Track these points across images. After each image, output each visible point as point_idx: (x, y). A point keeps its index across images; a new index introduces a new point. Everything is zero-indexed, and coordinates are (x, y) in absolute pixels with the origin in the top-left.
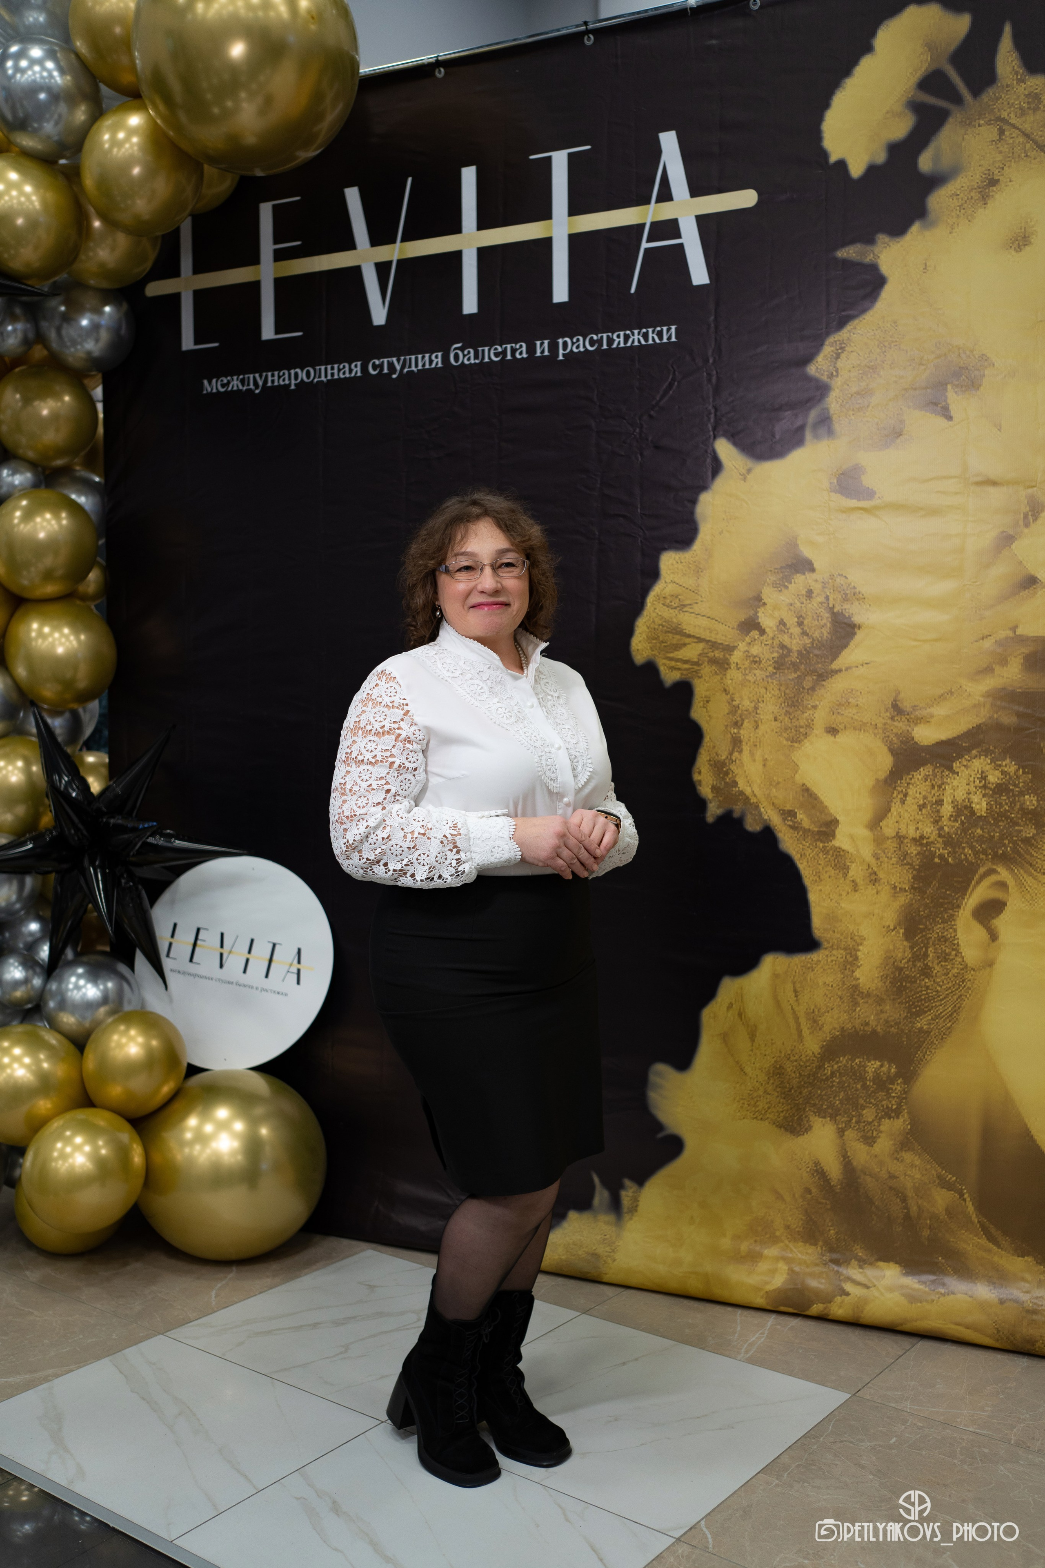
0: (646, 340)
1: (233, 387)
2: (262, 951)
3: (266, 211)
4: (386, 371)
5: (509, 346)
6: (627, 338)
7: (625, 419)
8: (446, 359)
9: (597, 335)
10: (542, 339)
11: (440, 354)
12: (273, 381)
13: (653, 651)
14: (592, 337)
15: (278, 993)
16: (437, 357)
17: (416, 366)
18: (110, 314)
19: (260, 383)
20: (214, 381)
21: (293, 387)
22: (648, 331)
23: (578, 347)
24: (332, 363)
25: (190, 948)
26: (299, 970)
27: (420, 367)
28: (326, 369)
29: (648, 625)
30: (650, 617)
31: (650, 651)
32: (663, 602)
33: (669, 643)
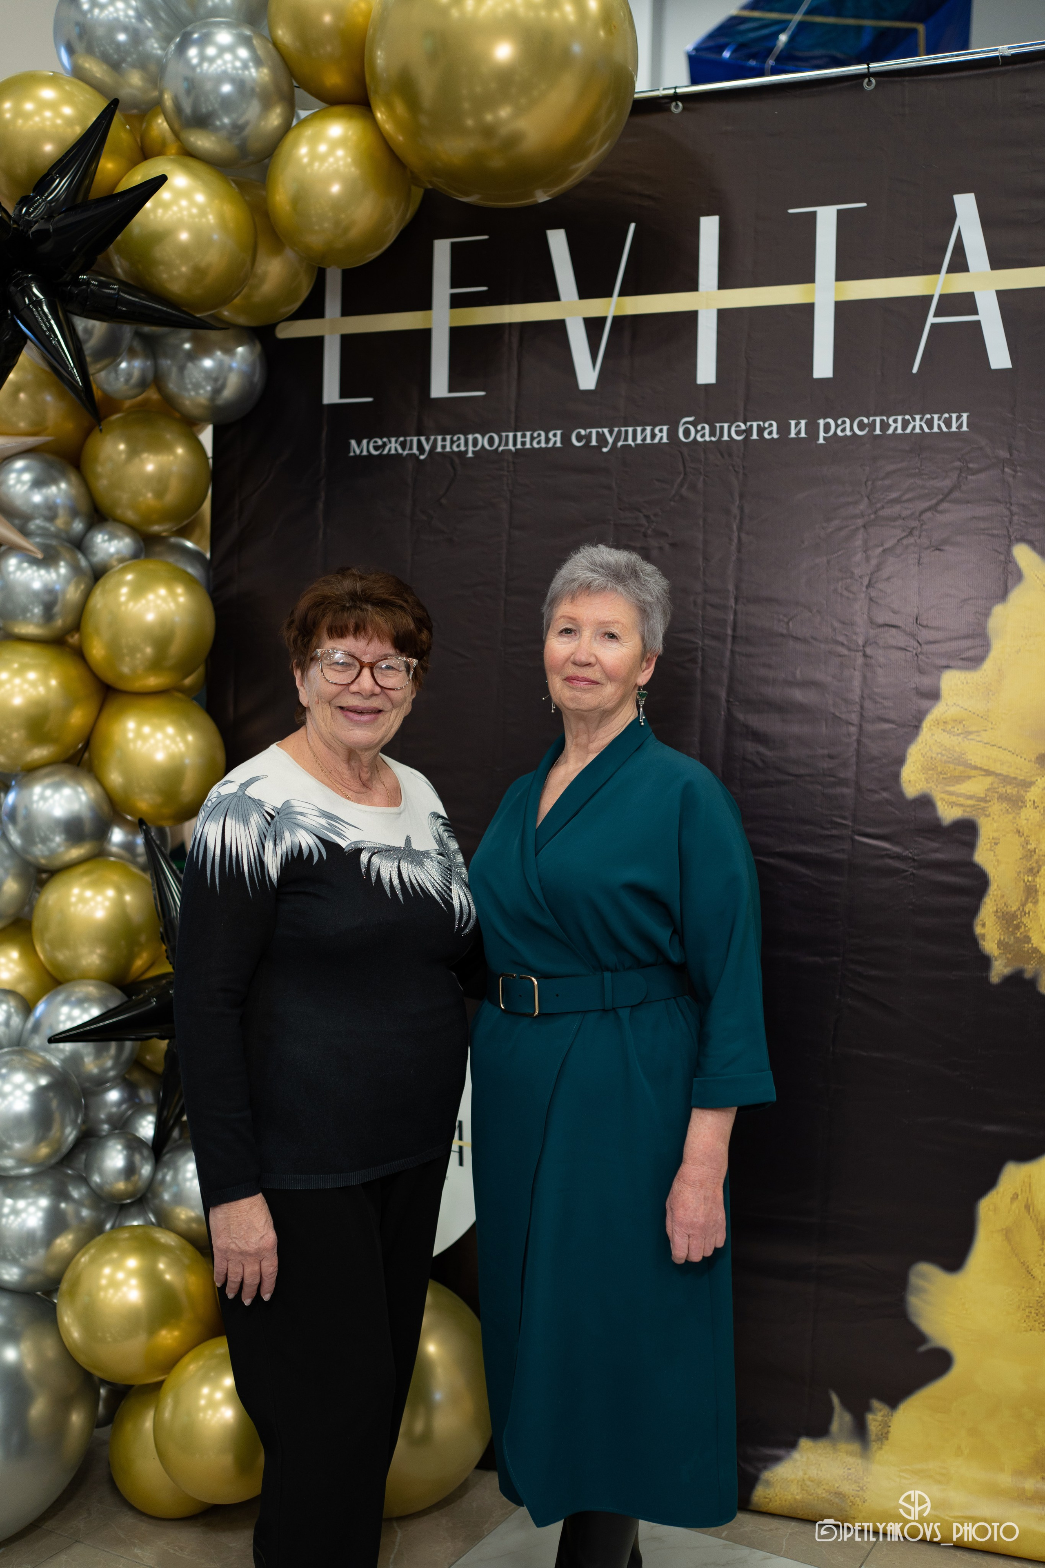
0: (931, 427)
1: (390, 450)
3: (442, 250)
4: (594, 443)
5: (755, 424)
6: (905, 424)
8: (673, 434)
9: (868, 419)
10: (798, 418)
11: (665, 428)
12: (444, 447)
13: (928, 783)
14: (862, 420)
16: (661, 431)
17: (634, 439)
18: (242, 357)
19: (427, 448)
20: (365, 442)
21: (470, 455)
22: (932, 418)
23: (843, 430)
24: (524, 429)
26: (459, 1148)
27: (639, 441)
28: (515, 437)
29: (924, 753)
30: (926, 744)
31: (925, 783)
32: (942, 728)
33: (949, 775)
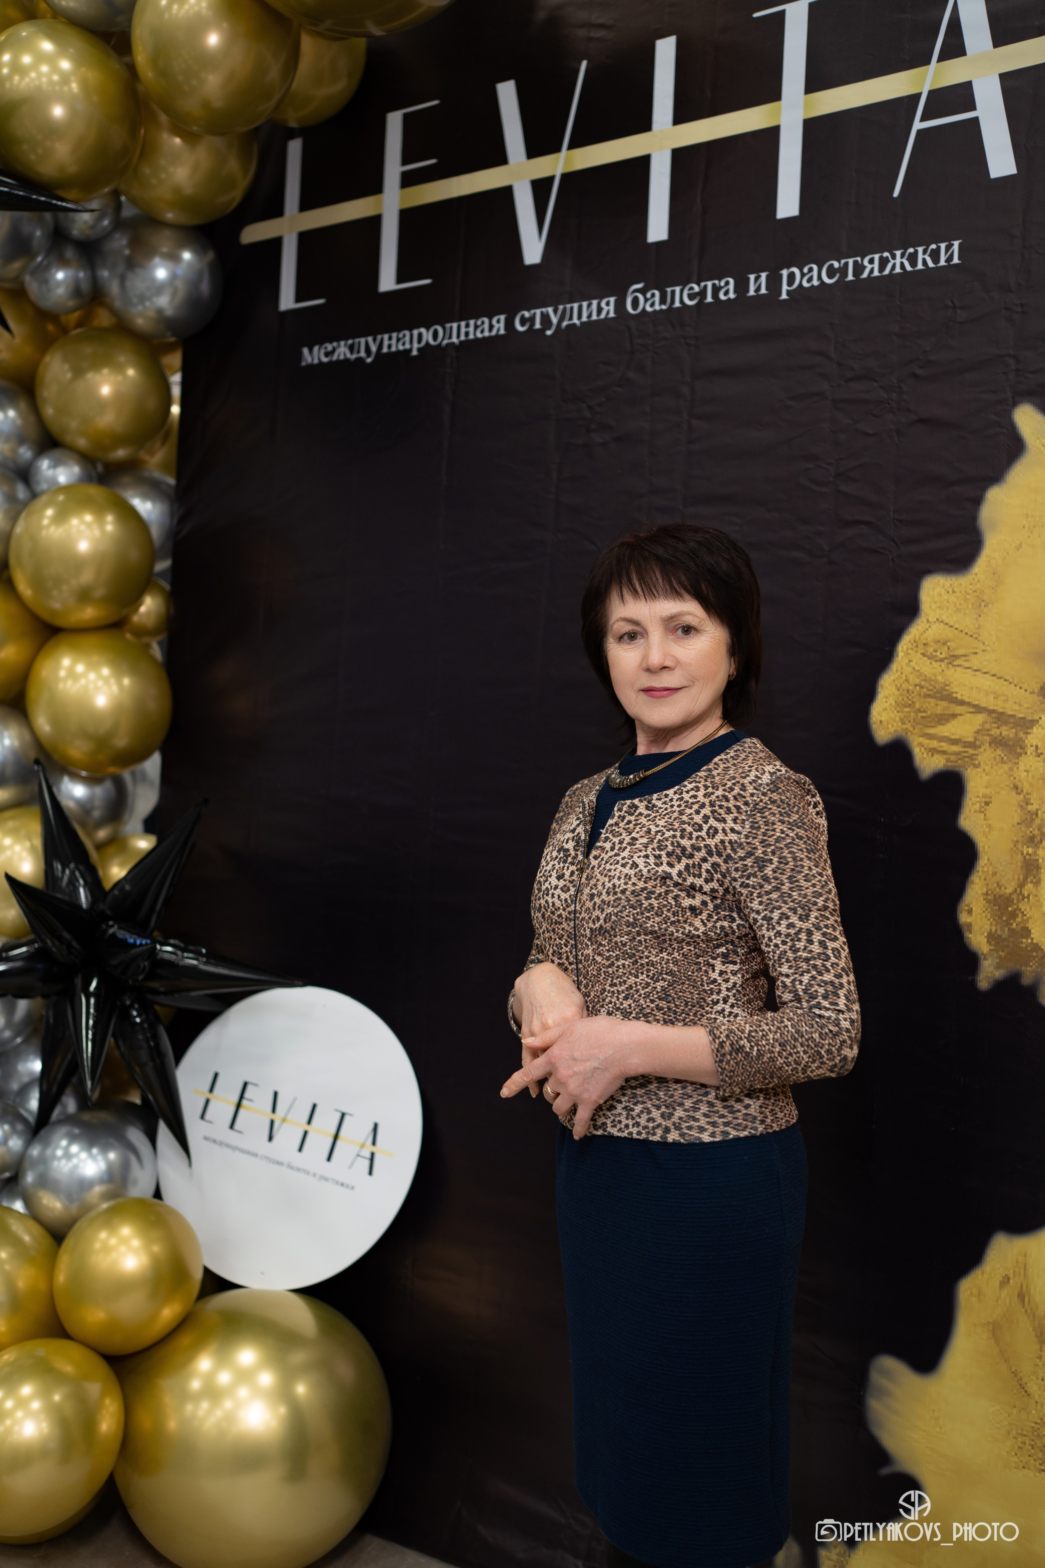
0: (913, 262)
1: (339, 356)
2: (325, 1123)
3: (395, 122)
4: (538, 326)
5: (709, 284)
6: (883, 262)
7: (876, 381)
8: (620, 306)
9: (839, 262)
10: (758, 271)
11: (612, 300)
12: (390, 346)
13: (903, 723)
14: (832, 265)
15: (342, 1185)
17: (580, 317)
18: (189, 264)
19: (374, 348)
20: (316, 348)
21: (414, 353)
22: (916, 252)
23: (810, 280)
24: (466, 318)
25: (232, 1109)
26: (373, 1154)
27: (585, 318)
28: (459, 327)
29: (899, 685)
30: (902, 673)
31: (900, 724)
32: (922, 651)
33: (929, 712)
